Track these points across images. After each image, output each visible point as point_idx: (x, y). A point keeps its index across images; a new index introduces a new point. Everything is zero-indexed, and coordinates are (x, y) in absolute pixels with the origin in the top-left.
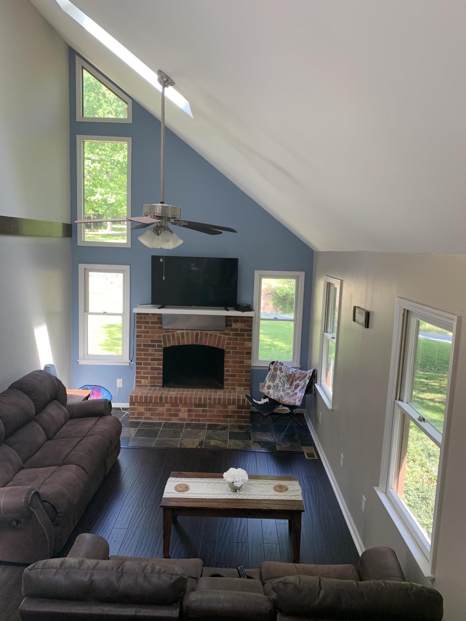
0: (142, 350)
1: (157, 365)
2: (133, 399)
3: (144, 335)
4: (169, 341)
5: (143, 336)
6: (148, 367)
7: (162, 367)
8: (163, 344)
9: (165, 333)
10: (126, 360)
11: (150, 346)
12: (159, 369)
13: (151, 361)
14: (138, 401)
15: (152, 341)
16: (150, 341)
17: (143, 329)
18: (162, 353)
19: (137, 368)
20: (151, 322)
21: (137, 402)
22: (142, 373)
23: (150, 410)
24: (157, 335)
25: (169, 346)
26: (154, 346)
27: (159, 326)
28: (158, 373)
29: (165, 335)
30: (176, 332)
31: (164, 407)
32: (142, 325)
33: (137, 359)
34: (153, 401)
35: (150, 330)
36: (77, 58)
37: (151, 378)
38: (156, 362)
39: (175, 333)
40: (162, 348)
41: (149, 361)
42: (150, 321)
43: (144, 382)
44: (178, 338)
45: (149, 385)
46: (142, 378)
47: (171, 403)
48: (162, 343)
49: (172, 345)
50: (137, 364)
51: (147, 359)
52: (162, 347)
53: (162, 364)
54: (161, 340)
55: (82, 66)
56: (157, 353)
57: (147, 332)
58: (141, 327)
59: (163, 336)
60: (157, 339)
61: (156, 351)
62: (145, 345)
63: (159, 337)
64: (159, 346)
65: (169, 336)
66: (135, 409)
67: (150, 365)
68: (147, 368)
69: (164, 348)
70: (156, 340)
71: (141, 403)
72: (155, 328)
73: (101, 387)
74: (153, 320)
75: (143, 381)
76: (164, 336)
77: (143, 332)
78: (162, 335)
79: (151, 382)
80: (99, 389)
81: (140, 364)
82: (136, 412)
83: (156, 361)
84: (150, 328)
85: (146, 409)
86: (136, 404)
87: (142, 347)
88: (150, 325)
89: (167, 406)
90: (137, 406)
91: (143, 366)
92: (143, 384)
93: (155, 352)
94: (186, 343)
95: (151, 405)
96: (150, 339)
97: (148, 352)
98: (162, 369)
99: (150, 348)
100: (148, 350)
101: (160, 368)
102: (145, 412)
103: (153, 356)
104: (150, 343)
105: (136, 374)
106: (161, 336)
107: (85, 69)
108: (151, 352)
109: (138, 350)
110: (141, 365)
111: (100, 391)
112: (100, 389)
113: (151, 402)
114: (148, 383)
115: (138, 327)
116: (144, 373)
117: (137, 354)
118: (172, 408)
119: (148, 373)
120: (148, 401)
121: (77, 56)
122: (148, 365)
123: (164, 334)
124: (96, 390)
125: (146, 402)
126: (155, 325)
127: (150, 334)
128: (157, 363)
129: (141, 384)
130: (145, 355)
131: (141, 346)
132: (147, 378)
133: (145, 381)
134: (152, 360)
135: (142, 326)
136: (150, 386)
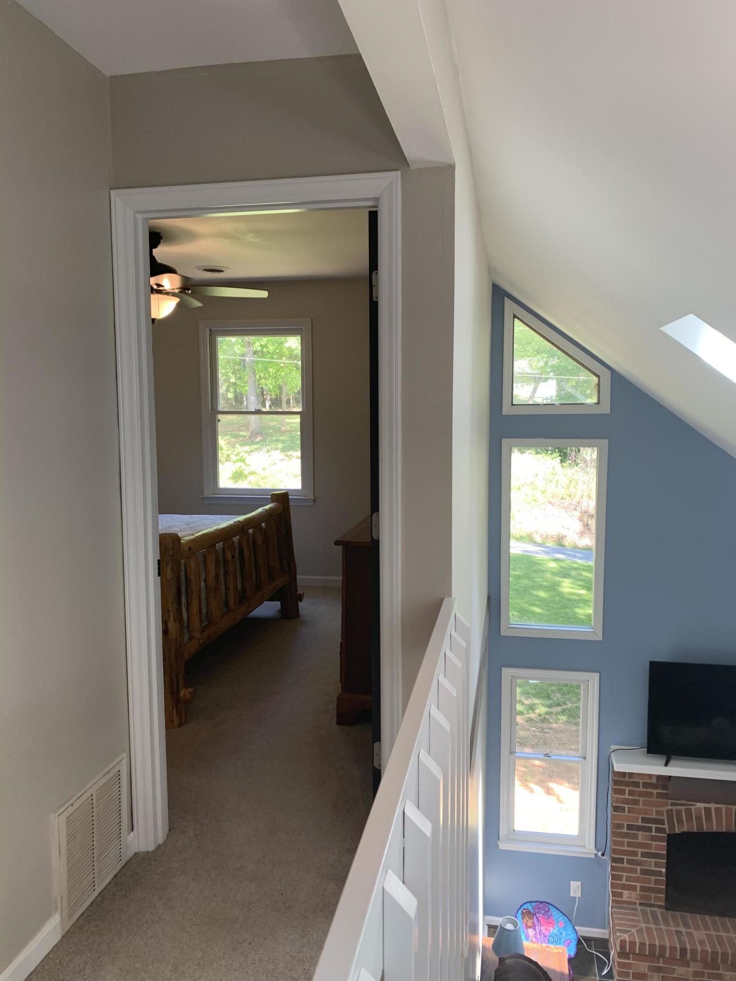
0: (626, 835)
1: (655, 866)
2: (625, 947)
3: (628, 807)
4: (680, 821)
5: (627, 809)
6: (637, 869)
7: (664, 870)
8: (666, 826)
9: (671, 805)
10: (589, 849)
11: (640, 828)
12: (660, 874)
13: (642, 857)
14: (636, 951)
15: (644, 820)
16: (640, 820)
17: (627, 796)
18: (665, 844)
19: (613, 868)
20: (643, 783)
21: (634, 954)
22: (624, 878)
23: (659, 970)
24: (654, 809)
25: (680, 832)
26: (649, 830)
27: (658, 792)
28: (657, 882)
29: (671, 810)
30: (695, 805)
31: (688, 966)
32: (625, 788)
33: (614, 851)
34: (667, 955)
35: (641, 799)
36: (508, 302)
37: (643, 889)
38: (654, 860)
39: (693, 807)
40: (666, 835)
41: (639, 858)
42: (641, 781)
43: (628, 896)
44: (699, 818)
45: (638, 902)
46: (624, 887)
47: (704, 961)
48: (664, 825)
49: (686, 830)
50: (614, 860)
51: (635, 854)
52: (665, 833)
53: (665, 865)
54: (663, 820)
55: (514, 314)
56: (654, 843)
57: (636, 802)
58: (622, 792)
59: (666, 811)
60: (654, 816)
61: (653, 838)
62: (630, 827)
63: (657, 813)
64: (658, 830)
65: (679, 813)
66: (629, 966)
67: (640, 865)
68: (634, 871)
69: (668, 835)
70: (652, 818)
71: (641, 956)
72: (650, 795)
73: (549, 903)
74: (647, 781)
75: (626, 893)
76: (669, 812)
77: (627, 802)
78: (665, 809)
79: (642, 897)
80: (547, 909)
81: (621, 861)
82: (631, 971)
83: (653, 858)
84: (641, 794)
85: (650, 969)
86: (631, 956)
87: (625, 830)
88: (641, 789)
89: (694, 967)
90: (633, 960)
91: (625, 865)
92: (625, 898)
93: (651, 841)
94: (715, 829)
95: (661, 960)
96: (640, 816)
97: (638, 839)
98: (664, 874)
99: (641, 833)
100: (635, 836)
101: (661, 871)
102: (649, 973)
103: (647, 849)
104: (640, 824)
105: (612, 879)
106: (663, 811)
107: (519, 319)
108: (642, 840)
109: (614, 834)
110: (623, 863)
111: (550, 913)
112: (549, 909)
113: (662, 955)
114: (637, 899)
115: (616, 791)
116: (628, 879)
117: (615, 843)
118: (706, 971)
119: (637, 880)
120: (657, 955)
121: (507, 300)
122: (637, 865)
123: (670, 807)
124: (542, 912)
125: (652, 954)
126: (651, 790)
127: (641, 806)
128: (655, 862)
129: (623, 898)
130: (629, 845)
131: (623, 827)
132: (633, 888)
133: (630, 894)
134: (644, 855)
135: (625, 790)
136: (641, 904)
